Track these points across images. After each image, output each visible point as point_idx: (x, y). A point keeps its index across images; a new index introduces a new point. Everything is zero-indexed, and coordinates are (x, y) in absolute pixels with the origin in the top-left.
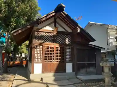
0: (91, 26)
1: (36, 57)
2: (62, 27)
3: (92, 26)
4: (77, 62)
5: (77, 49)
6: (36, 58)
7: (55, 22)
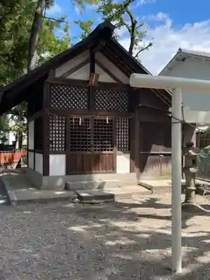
0: (183, 60)
1: (52, 141)
2: (106, 70)
3: (186, 61)
4: (141, 152)
5: (141, 124)
6: (52, 144)
7: (93, 61)
